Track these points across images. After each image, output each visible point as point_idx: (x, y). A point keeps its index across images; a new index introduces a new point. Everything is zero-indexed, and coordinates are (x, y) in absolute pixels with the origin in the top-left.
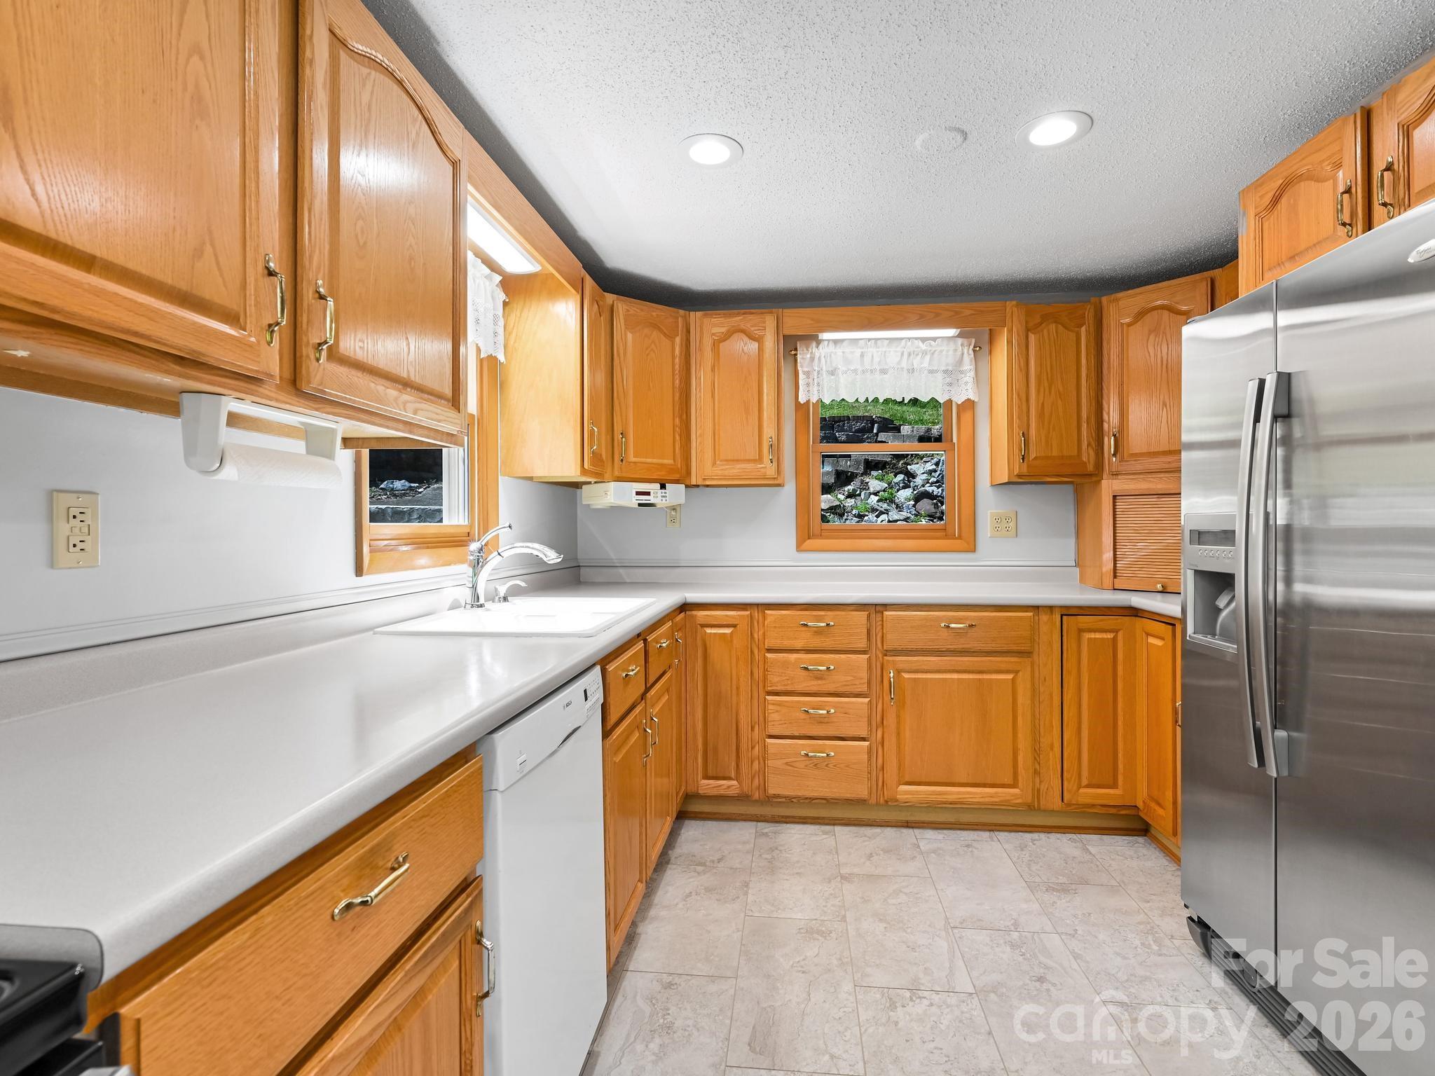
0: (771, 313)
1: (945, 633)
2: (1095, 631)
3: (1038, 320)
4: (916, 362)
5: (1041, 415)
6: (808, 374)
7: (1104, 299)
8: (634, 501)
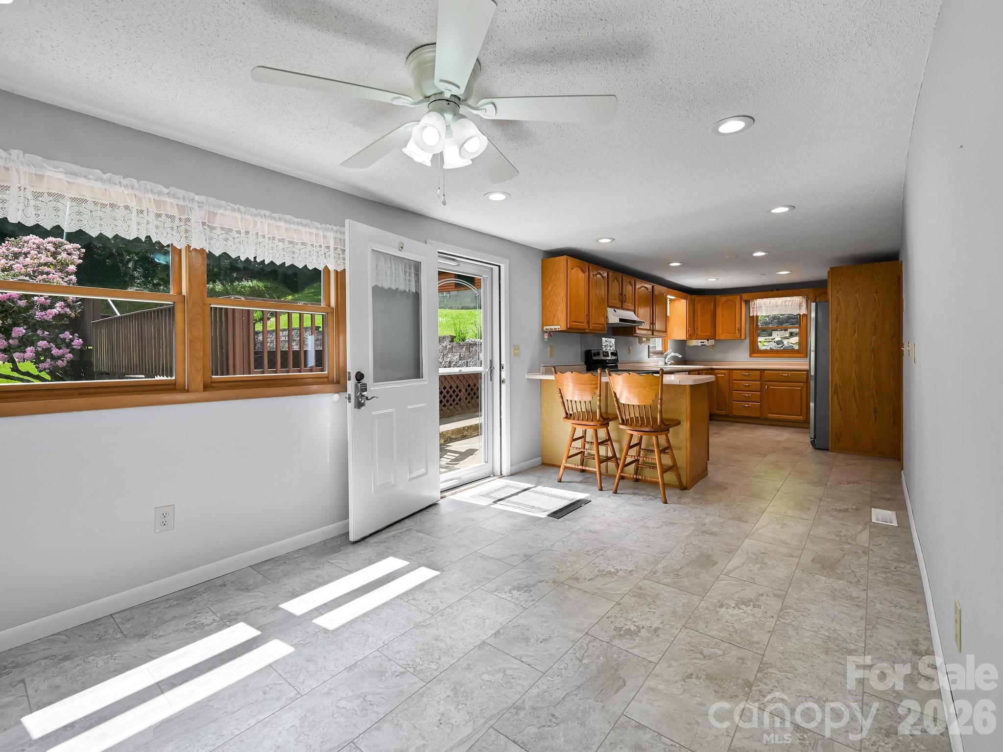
0: (738, 294)
1: (782, 377)
4: (787, 303)
6: (753, 308)
8: (700, 344)
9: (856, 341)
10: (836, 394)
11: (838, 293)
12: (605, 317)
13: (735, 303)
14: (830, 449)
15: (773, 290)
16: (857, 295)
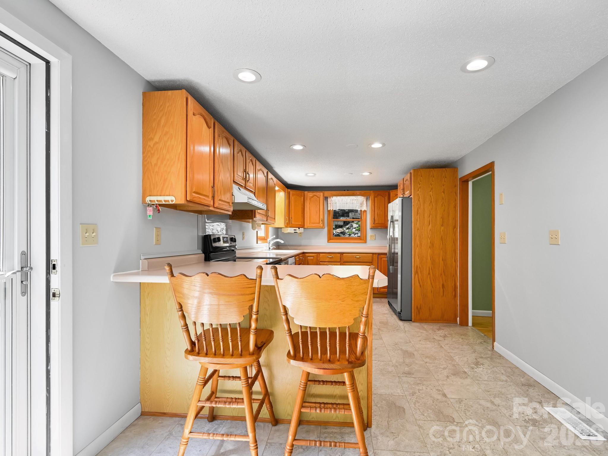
0: (322, 192)
1: (355, 258)
2: (384, 258)
3: (377, 195)
4: (354, 201)
5: (377, 215)
6: (330, 204)
7: (390, 191)
8: (293, 231)
9: (430, 230)
10: (417, 274)
11: (418, 191)
12: (231, 193)
13: (319, 198)
14: (413, 320)
15: (345, 190)
16: (431, 193)
